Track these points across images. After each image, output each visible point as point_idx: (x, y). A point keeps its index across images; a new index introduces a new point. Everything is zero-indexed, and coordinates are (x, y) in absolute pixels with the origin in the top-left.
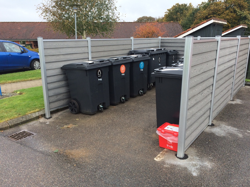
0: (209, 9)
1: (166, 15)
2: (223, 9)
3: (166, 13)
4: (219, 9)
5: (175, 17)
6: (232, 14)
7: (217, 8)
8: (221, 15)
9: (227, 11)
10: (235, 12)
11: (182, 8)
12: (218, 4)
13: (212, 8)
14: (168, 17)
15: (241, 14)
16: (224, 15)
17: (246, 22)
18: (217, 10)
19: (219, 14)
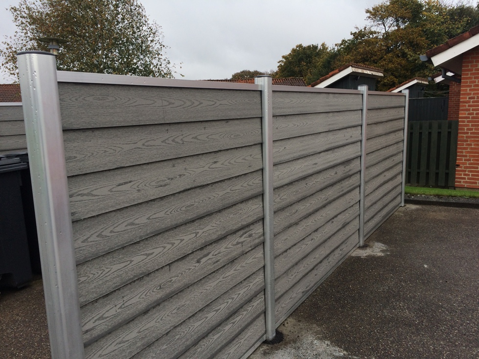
0: (355, 53)
1: (281, 66)
2: (381, 51)
3: (280, 63)
4: (374, 51)
5: (297, 69)
6: (399, 60)
7: (370, 49)
8: (379, 63)
9: (390, 55)
10: (404, 55)
11: (308, 52)
12: (373, 42)
13: (361, 50)
14: (285, 70)
15: (416, 60)
16: (385, 62)
17: (425, 73)
18: (371, 53)
19: (374, 60)
